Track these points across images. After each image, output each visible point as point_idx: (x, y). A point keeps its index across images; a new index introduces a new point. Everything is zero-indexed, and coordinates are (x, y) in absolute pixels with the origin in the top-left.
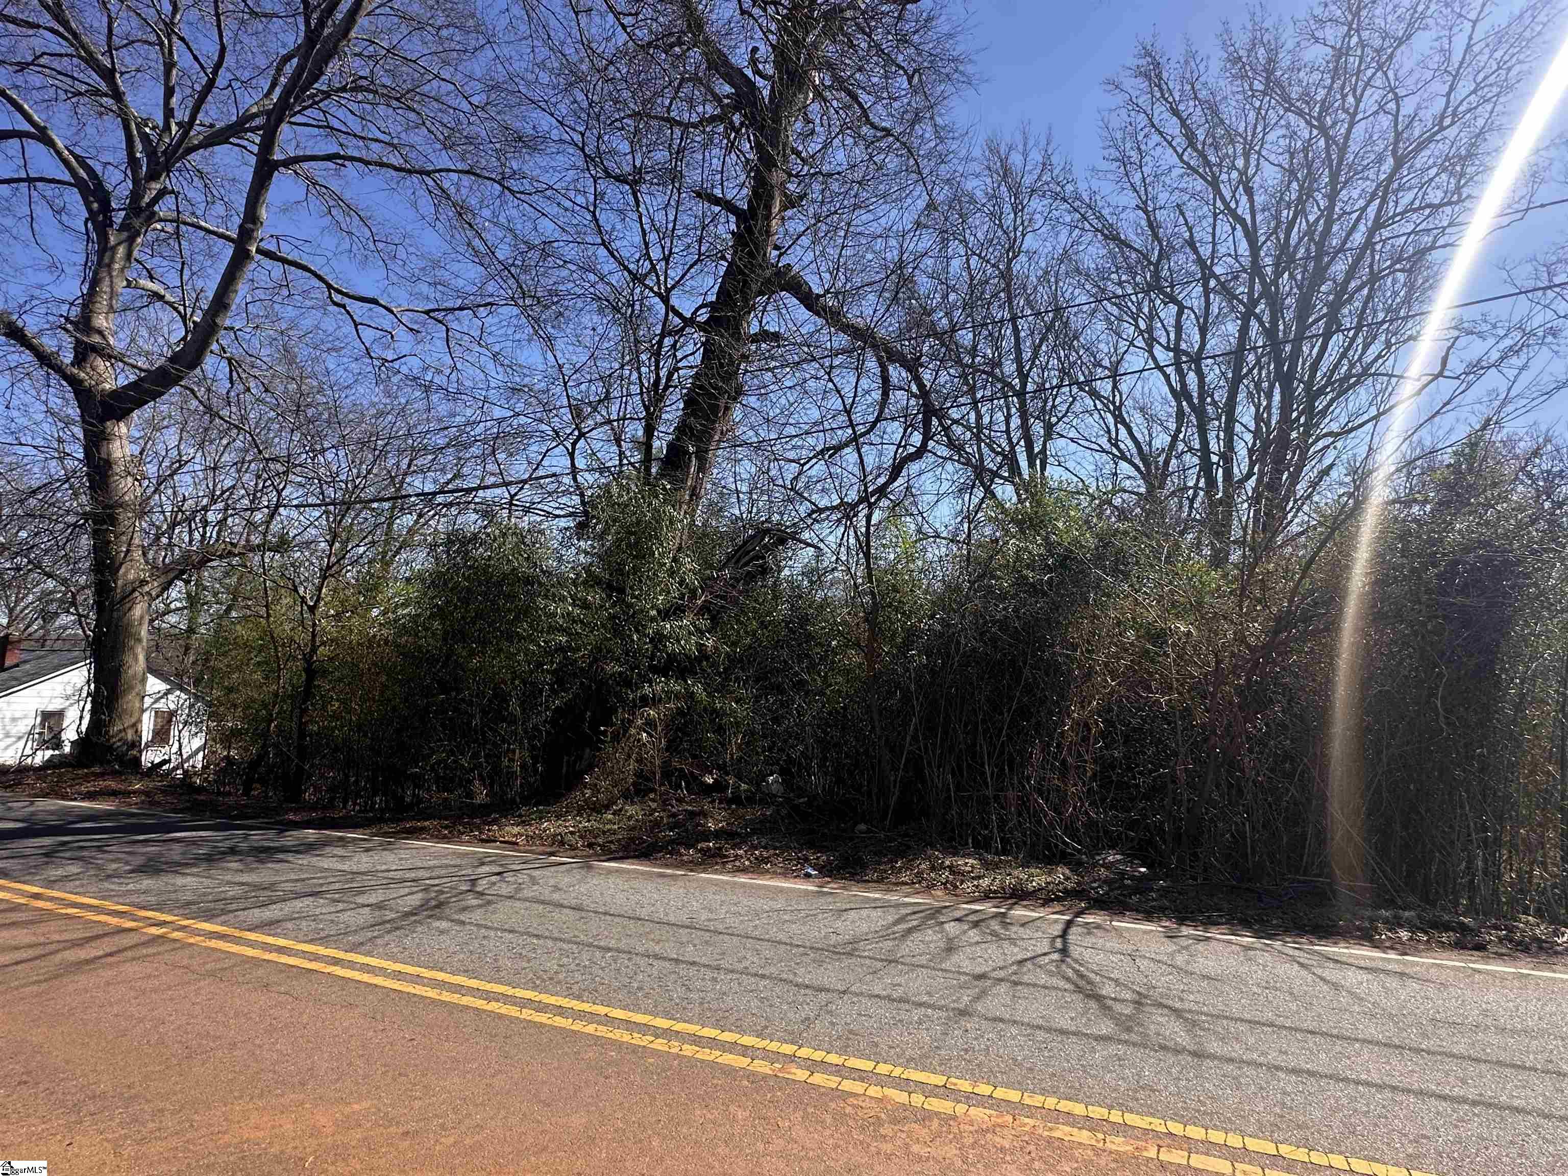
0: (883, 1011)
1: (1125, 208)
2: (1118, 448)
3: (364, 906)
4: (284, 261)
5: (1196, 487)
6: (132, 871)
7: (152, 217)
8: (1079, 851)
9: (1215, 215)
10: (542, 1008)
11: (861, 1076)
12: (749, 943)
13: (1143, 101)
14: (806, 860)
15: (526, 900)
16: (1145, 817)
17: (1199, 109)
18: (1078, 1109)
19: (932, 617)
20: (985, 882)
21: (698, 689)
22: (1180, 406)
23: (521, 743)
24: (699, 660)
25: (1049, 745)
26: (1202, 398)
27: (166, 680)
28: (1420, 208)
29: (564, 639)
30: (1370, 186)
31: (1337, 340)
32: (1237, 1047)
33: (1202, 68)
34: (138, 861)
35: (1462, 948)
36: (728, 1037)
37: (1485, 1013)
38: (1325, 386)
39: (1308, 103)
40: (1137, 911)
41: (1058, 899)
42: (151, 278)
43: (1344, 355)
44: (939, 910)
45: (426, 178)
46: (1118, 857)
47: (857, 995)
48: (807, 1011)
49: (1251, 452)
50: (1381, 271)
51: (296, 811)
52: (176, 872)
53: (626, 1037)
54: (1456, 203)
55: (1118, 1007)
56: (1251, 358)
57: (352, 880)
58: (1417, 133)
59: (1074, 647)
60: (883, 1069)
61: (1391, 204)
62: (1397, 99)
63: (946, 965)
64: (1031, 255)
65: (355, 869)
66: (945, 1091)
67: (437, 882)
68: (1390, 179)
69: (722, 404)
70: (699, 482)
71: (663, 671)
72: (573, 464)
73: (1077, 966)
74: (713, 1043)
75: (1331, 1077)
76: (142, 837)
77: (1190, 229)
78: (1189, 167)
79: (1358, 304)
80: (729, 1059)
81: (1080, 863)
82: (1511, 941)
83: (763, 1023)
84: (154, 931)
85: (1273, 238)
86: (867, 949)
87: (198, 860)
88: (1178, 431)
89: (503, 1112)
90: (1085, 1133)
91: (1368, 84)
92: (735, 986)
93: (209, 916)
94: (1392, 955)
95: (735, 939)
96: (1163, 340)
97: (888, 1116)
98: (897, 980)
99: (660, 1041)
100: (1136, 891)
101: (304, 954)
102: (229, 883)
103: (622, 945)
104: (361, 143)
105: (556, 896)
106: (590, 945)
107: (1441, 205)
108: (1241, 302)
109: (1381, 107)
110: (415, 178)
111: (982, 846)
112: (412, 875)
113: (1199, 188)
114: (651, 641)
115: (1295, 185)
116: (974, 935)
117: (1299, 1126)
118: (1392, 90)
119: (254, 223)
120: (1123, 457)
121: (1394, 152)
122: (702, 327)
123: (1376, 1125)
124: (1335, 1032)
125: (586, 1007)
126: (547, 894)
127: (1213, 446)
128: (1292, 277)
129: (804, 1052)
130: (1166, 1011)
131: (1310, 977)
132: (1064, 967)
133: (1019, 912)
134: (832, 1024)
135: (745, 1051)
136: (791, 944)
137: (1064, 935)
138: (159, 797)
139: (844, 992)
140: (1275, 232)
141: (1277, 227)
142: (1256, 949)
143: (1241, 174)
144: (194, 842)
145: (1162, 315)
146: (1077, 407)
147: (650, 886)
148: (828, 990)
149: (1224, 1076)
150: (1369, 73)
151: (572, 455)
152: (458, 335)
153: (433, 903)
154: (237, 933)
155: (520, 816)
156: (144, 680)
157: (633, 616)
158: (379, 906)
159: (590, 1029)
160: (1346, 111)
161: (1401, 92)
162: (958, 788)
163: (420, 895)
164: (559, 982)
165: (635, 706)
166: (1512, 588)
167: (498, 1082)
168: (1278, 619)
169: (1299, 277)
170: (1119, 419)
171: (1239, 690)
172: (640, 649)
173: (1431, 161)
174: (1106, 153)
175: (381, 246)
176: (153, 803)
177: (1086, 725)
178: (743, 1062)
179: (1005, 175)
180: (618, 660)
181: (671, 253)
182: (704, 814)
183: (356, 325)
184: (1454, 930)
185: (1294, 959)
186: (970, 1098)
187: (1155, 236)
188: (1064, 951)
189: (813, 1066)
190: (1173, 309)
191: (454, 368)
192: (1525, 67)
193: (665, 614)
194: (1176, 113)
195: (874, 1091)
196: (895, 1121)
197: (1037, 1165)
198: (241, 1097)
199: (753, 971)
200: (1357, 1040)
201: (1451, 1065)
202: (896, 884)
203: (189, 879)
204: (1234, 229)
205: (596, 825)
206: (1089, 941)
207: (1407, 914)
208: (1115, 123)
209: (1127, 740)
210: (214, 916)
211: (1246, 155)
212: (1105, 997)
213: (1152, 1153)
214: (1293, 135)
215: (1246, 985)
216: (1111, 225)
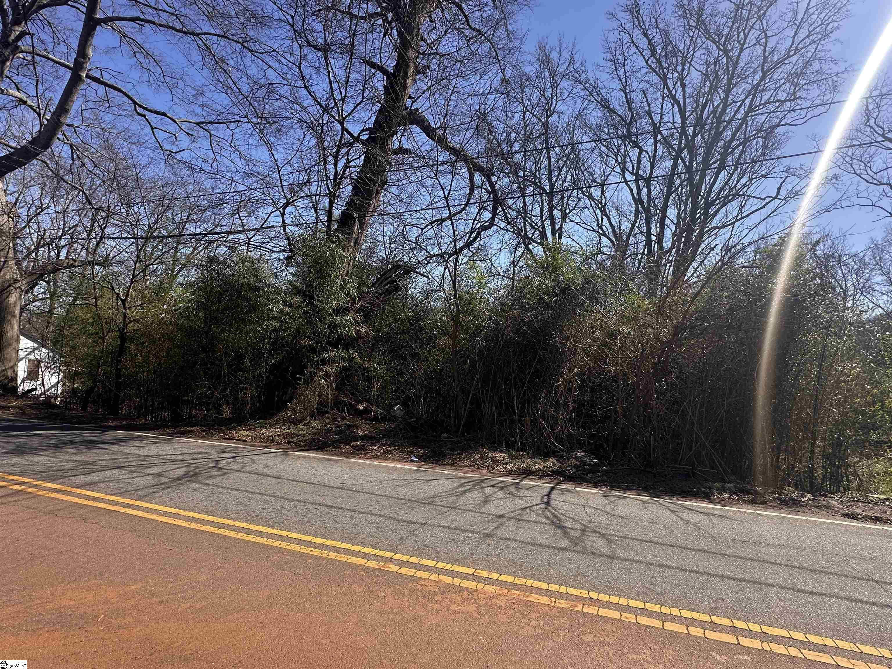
0: (446, 535)
1: (614, 90)
2: (602, 230)
3: (149, 474)
4: (106, 84)
5: (643, 254)
6: (6, 453)
7: (16, 49)
8: (562, 450)
9: (664, 98)
10: (249, 532)
11: (428, 569)
12: (374, 497)
13: (628, 26)
14: (412, 452)
15: (249, 472)
16: (599, 432)
17: (658, 34)
18: (544, 586)
19: (490, 319)
20: (510, 466)
21: (356, 356)
22: (637, 207)
23: (251, 384)
24: (357, 339)
25: (550, 392)
26: (648, 203)
27: (33, 340)
28: (774, 102)
29: (277, 324)
30: (748, 87)
31: (723, 174)
32: (632, 553)
33: (662, 9)
34: (11, 447)
35: (754, 503)
36: (356, 548)
37: (760, 536)
38: (716, 200)
39: (718, 36)
40: (590, 483)
41: (548, 475)
42: (18, 89)
43: (726, 183)
44: (483, 481)
45: (197, 39)
46: (583, 454)
47: (431, 525)
48: (402, 534)
49: (674, 235)
50: (750, 137)
51: (113, 420)
52: (35, 454)
53: (297, 548)
54: (793, 100)
55: (572, 533)
56: (678, 182)
57: (144, 460)
58: (776, 58)
59: (567, 338)
60: (441, 565)
61: (759, 99)
62: (766, 37)
63: (484, 510)
64: (560, 113)
65: (146, 453)
66: (473, 577)
67: (196, 461)
68: (758, 85)
69: (375, 190)
70: (360, 235)
71: (335, 345)
72: (283, 221)
73: (553, 511)
74: (347, 552)
75: (677, 568)
76: (15, 433)
77: (649, 105)
78: (651, 68)
79: (737, 155)
80: (355, 560)
81: (562, 457)
82: (779, 500)
83: (377, 540)
84: (17, 487)
85: (694, 113)
86: (439, 501)
87: (49, 447)
88: (635, 221)
89: (220, 590)
90: (546, 598)
91: (752, 27)
92: (363, 520)
93: (53, 479)
94: (718, 507)
95: (366, 495)
96: (630, 169)
97: (440, 590)
98: (454, 518)
99: (317, 550)
100: (591, 471)
101: (109, 502)
102: (67, 460)
103: (300, 498)
104: (155, 12)
105: (265, 470)
106: (283, 498)
107: (785, 101)
108: (674, 149)
109: (758, 42)
110: (190, 38)
111: (510, 446)
112: (181, 457)
113: (655, 81)
114: (329, 327)
115: (708, 83)
116: (500, 494)
117: (658, 594)
118: (764, 32)
119: (84, 58)
120: (605, 235)
121: (762, 68)
122: (363, 143)
123: (697, 593)
124: (683, 545)
125: (276, 532)
126: (260, 469)
127: (653, 231)
128: (703, 137)
129: (398, 556)
130: (598, 535)
131: (675, 518)
132: (546, 511)
133: (527, 482)
134: (415, 541)
135: (365, 556)
136: (398, 498)
137: (549, 495)
138: (28, 411)
139: (424, 524)
140: (695, 110)
141: (697, 107)
142: (649, 503)
143: (679, 75)
144: (47, 437)
145: (631, 154)
146: (581, 205)
147: (321, 466)
148: (415, 523)
149: (623, 568)
150: (753, 20)
151: (283, 215)
152: (217, 139)
153: (192, 473)
154: (69, 489)
155: (249, 425)
156: (18, 341)
157: (318, 313)
158: (159, 475)
159: (277, 544)
160: (739, 42)
161: (769, 33)
162: (499, 414)
163: (184, 469)
164: (262, 518)
165: (318, 364)
166: (799, 315)
167: (219, 574)
168: (676, 327)
169: (707, 137)
170: (604, 213)
171: (654, 366)
172: (322, 331)
173: (781, 76)
174: (605, 56)
175: (168, 79)
176: (23, 414)
177: (571, 382)
178: (362, 561)
179: (548, 65)
180: (309, 337)
181: (345, 96)
182: (357, 427)
183: (152, 129)
184: (752, 494)
185: (668, 508)
186: (486, 581)
187: (630, 109)
188: (548, 503)
189: (401, 564)
190: (637, 150)
191: (215, 159)
192: (836, 24)
193: (338, 311)
194: (646, 35)
195: (434, 577)
196: (443, 592)
197: (517, 615)
198: (63, 582)
199: (375, 513)
200: (694, 550)
201: (740, 562)
202: (460, 466)
203: (42, 458)
204: (673, 107)
205: (293, 431)
206: (563, 497)
207: (729, 485)
208: (612, 37)
209: (592, 390)
210: (55, 479)
211: (683, 65)
212: (566, 527)
213: (579, 608)
214: (709, 54)
215: (641, 522)
216: (605, 99)
